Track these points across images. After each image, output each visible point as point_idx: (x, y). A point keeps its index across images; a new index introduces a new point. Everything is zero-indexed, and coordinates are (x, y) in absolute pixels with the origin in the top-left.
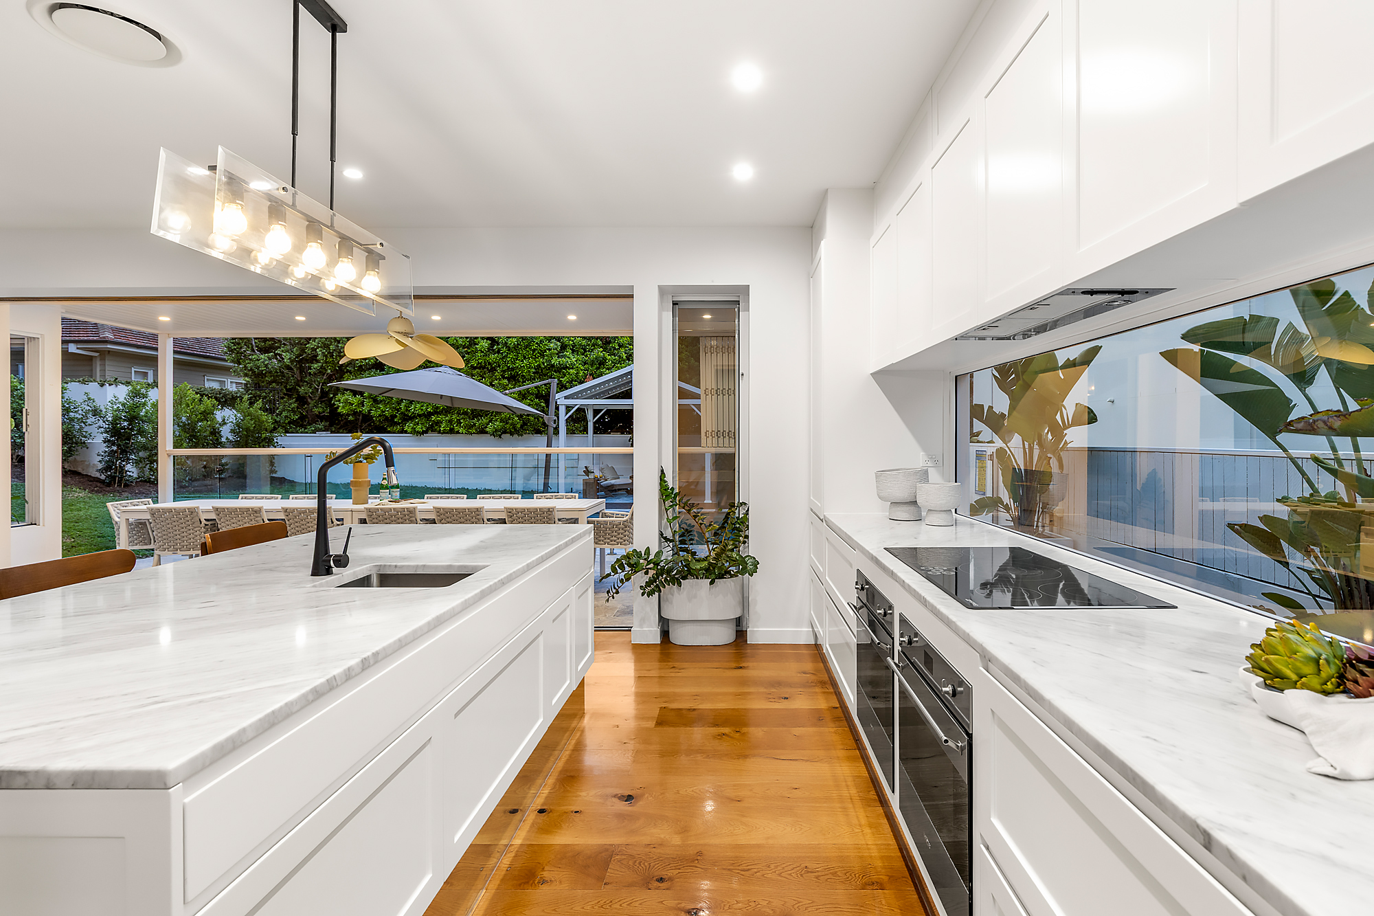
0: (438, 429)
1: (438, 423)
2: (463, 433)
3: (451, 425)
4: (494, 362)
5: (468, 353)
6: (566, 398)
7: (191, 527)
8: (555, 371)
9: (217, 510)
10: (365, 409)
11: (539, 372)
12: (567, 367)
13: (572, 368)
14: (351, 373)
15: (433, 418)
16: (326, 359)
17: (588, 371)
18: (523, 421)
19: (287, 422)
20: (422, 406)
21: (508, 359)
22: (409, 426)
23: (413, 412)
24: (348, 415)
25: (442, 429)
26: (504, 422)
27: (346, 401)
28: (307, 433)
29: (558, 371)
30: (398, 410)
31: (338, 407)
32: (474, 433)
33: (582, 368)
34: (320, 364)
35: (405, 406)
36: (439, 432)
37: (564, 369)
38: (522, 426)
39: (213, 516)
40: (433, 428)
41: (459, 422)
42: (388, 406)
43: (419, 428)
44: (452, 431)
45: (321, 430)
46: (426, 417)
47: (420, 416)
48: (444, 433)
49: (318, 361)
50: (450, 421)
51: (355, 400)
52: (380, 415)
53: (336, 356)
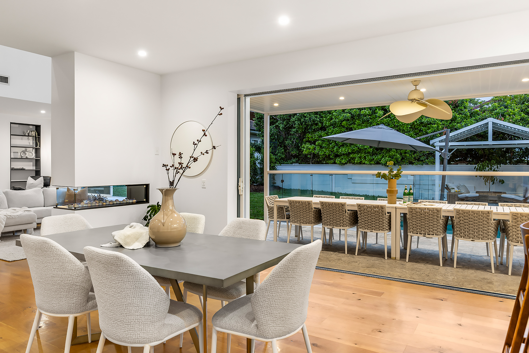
0: (353, 162)
1: (354, 158)
2: (367, 164)
3: (360, 159)
4: (386, 123)
5: (371, 119)
6: (440, 142)
7: (308, 211)
8: (423, 126)
9: (322, 203)
10: (316, 151)
11: (412, 127)
12: (431, 123)
13: (435, 124)
14: (309, 133)
15: (351, 156)
16: (299, 126)
17: (444, 125)
18: (402, 157)
19: (280, 158)
20: (346, 149)
21: (395, 121)
22: (338, 160)
23: (341, 153)
24: (308, 154)
25: (356, 162)
26: (390, 157)
27: (307, 148)
28: (289, 164)
29: (425, 126)
30: (332, 152)
31: (303, 151)
32: (373, 164)
33: (441, 123)
34: (296, 129)
35: (337, 149)
36: (354, 164)
37: (429, 124)
38: (401, 160)
39: (319, 206)
40: (351, 161)
41: (365, 158)
42: (327, 150)
43: (343, 161)
44: (360, 163)
45: (294, 163)
46: (347, 155)
47: (344, 154)
48: (356, 164)
49: (295, 128)
50: (360, 157)
51: (312, 147)
52: (323, 155)
53: (304, 125)
